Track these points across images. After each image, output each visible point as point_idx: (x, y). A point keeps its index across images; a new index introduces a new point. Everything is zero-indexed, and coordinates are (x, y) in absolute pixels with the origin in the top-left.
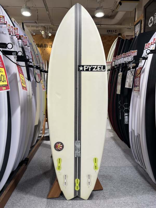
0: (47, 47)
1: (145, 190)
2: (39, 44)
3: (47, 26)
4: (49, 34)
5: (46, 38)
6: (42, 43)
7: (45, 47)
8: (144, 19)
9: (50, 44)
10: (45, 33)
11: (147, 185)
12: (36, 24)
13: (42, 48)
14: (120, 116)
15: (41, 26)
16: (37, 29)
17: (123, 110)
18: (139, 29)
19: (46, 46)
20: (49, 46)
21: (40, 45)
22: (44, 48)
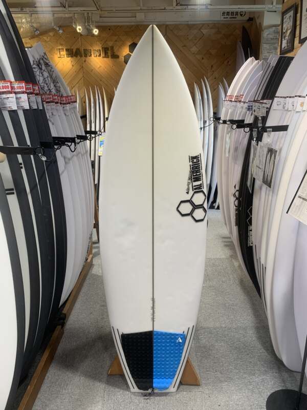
2: (73, 49)
3: (88, 13)
4: (94, 31)
6: (78, 46)
7: (86, 56)
9: (97, 48)
13: (79, 57)
18: (291, 23)
21: (74, 51)
22: (83, 58)
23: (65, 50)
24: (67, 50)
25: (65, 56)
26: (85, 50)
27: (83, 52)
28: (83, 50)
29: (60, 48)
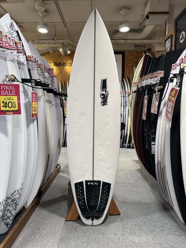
0: (66, 65)
1: (170, 230)
3: (66, 43)
4: (68, 52)
5: (65, 56)
6: (60, 61)
7: (64, 66)
8: (175, 33)
9: (70, 62)
10: (64, 50)
11: (174, 224)
12: (54, 41)
13: (60, 66)
14: (147, 144)
15: (59, 43)
16: (55, 46)
17: (150, 138)
18: (170, 44)
19: (64, 64)
20: (68, 65)
21: (58, 63)
22: (62, 67)
23: (53, 63)
24: (54, 63)
25: (53, 65)
26: (63, 63)
27: (62, 64)
28: (62, 63)
29: (51, 61)
